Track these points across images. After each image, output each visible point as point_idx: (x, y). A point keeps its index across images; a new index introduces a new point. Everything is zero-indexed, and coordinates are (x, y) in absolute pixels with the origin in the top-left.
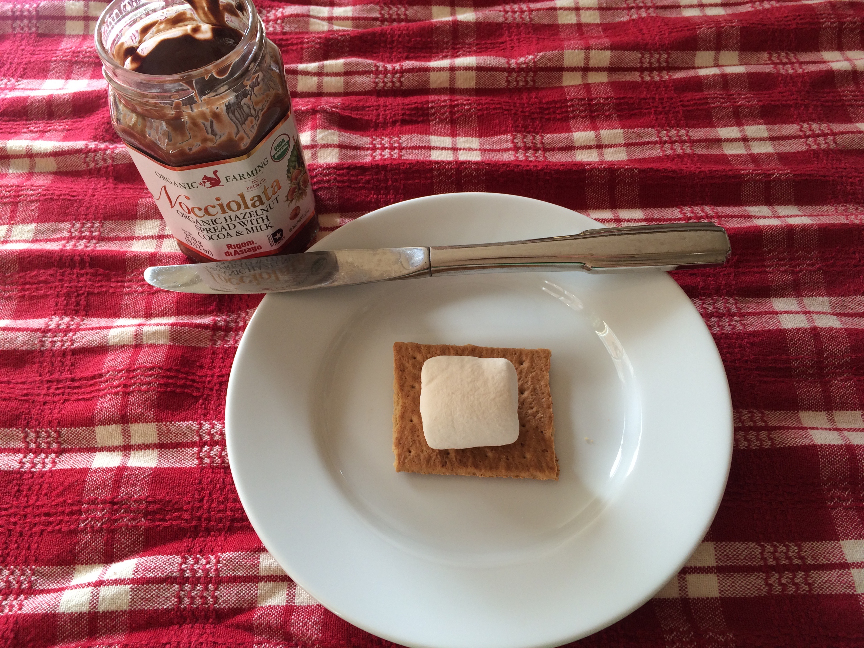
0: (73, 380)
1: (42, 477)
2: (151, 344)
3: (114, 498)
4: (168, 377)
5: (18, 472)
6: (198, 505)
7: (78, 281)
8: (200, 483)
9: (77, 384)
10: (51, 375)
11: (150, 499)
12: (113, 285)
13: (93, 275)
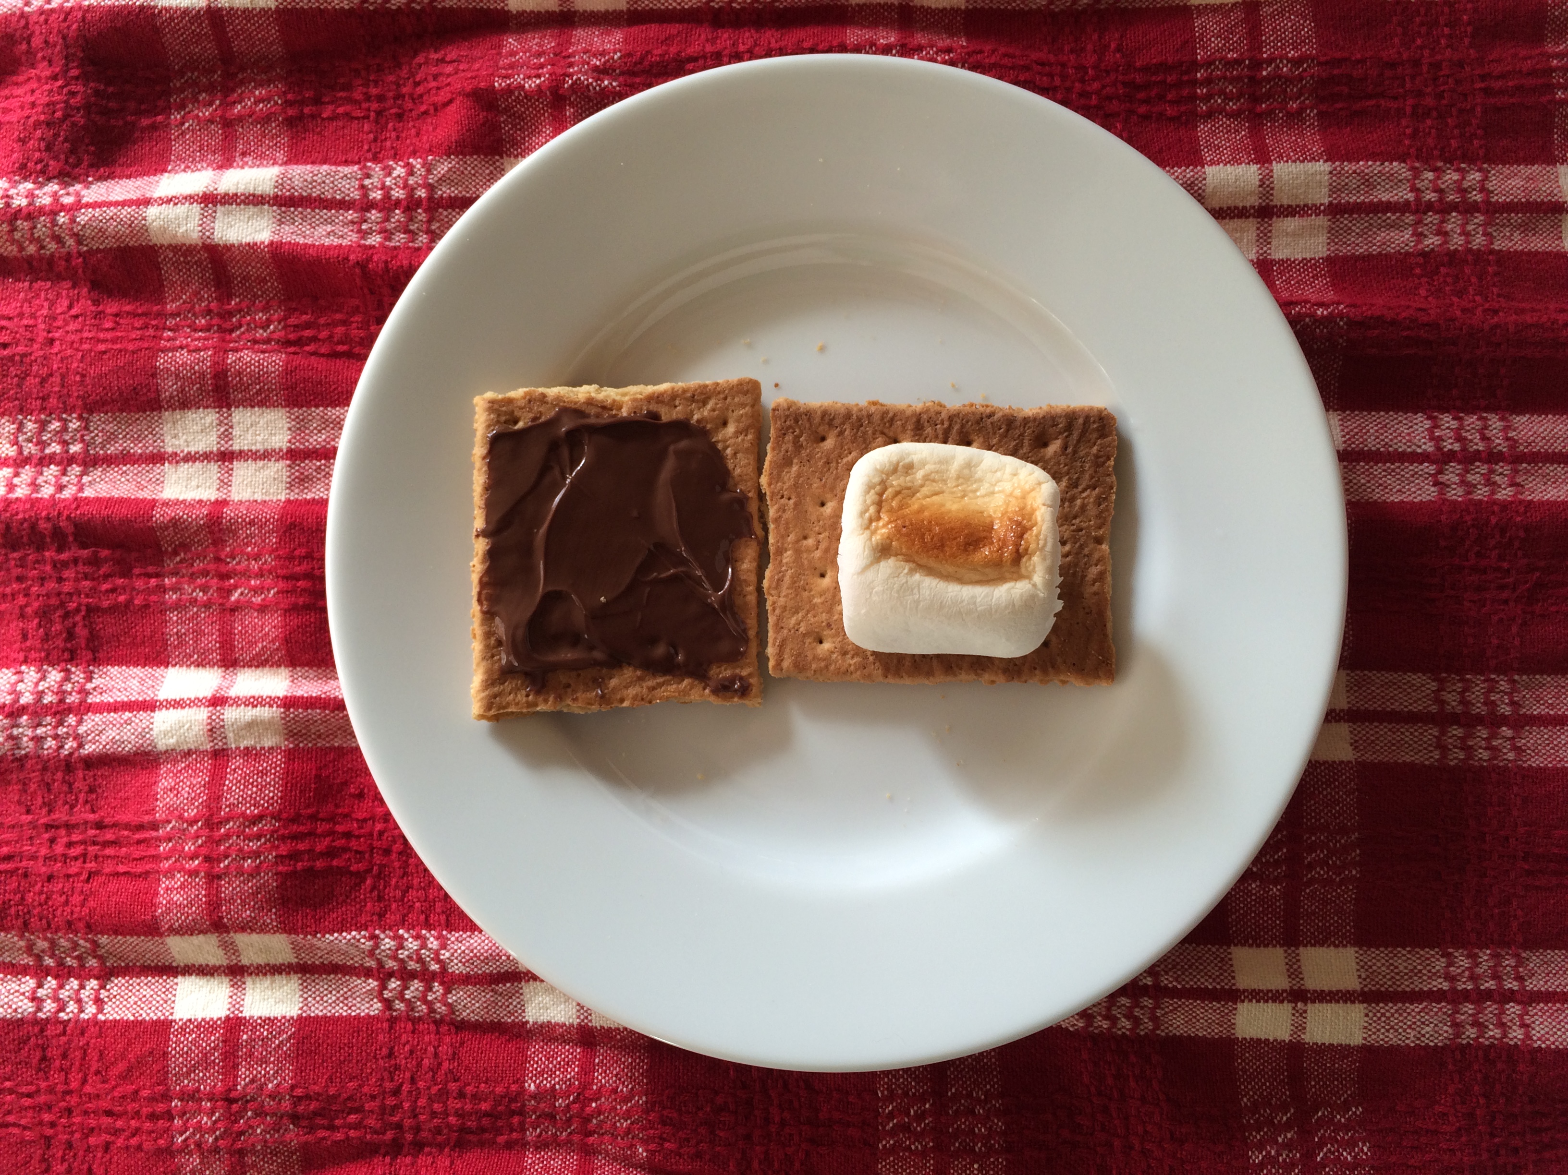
0: (100, 826)
1: (82, 1034)
2: (247, 748)
3: (230, 1090)
4: (295, 837)
5: (35, 1021)
6: (390, 1101)
7: (60, 580)
8: (391, 1055)
9: (109, 836)
10: (50, 812)
11: (299, 1092)
12: (139, 584)
13: (89, 562)
